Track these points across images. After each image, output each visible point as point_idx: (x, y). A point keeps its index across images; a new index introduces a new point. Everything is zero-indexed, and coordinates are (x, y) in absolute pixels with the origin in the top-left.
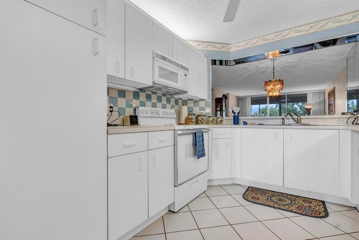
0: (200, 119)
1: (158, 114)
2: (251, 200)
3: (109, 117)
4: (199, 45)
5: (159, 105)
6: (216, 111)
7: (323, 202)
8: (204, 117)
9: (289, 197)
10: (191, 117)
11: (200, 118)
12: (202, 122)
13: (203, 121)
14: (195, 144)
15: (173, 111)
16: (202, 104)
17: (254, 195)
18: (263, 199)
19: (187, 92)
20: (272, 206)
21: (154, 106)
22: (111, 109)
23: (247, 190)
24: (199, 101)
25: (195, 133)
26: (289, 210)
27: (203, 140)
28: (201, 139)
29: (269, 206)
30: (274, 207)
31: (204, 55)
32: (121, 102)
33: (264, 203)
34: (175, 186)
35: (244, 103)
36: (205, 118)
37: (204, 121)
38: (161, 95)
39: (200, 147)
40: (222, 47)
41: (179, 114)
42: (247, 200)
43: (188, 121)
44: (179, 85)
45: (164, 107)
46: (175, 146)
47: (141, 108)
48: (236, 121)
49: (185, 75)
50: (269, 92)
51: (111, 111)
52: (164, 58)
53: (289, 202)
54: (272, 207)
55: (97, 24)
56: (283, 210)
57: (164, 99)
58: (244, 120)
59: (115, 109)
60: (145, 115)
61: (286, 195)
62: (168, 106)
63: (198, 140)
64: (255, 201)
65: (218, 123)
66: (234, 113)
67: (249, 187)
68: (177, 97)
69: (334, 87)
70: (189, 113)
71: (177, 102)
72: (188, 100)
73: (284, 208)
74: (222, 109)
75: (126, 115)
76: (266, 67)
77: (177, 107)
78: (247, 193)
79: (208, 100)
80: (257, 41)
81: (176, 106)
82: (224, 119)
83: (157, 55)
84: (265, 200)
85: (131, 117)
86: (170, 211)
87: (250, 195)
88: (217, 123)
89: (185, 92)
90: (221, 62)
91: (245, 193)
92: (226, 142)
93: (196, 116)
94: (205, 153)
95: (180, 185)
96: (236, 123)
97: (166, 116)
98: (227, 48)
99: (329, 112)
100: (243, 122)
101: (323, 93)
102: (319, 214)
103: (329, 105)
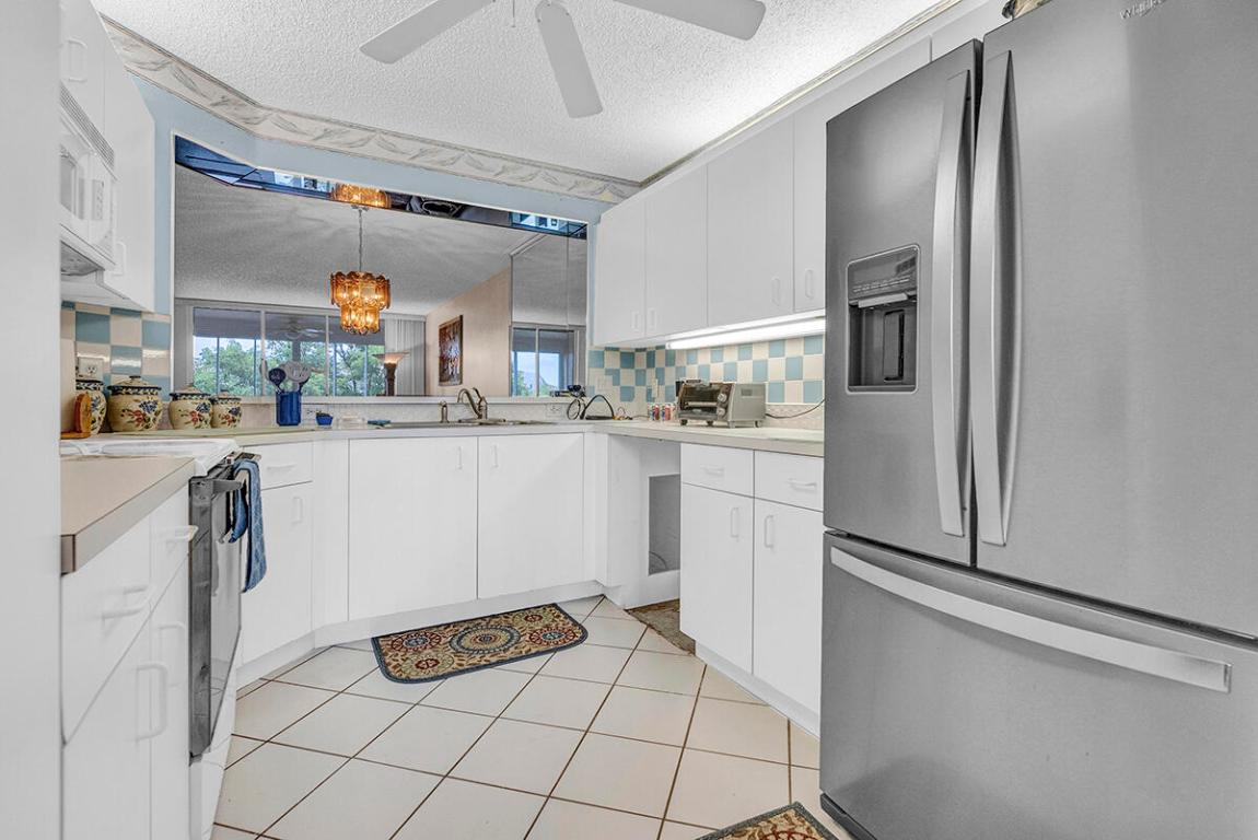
0: (135, 407)
7: (554, 605)
8: (155, 398)
9: (492, 623)
10: (87, 395)
11: (131, 403)
12: (146, 420)
13: (151, 415)
17: (413, 658)
18: (446, 656)
20: (483, 663)
23: (379, 653)
24: (106, 318)
26: (524, 653)
29: (478, 668)
30: (490, 665)
33: (460, 666)
34: (193, 759)
36: (158, 403)
37: (157, 414)
40: (223, 101)
42: (408, 681)
48: (289, 412)
50: (345, 309)
53: (504, 636)
54: (485, 666)
56: (512, 660)
58: (319, 410)
61: (484, 623)
64: (434, 672)
65: (220, 420)
66: (278, 382)
67: (375, 640)
69: (461, 317)
70: (79, 378)
73: (508, 655)
76: (322, 221)
78: (387, 660)
79: (157, 318)
82: (245, 405)
84: (456, 659)
87: (401, 662)
88: (214, 424)
91: (383, 664)
96: (289, 421)
99: (444, 377)
100: (314, 416)
101: (421, 324)
102: (574, 635)
103: (444, 360)
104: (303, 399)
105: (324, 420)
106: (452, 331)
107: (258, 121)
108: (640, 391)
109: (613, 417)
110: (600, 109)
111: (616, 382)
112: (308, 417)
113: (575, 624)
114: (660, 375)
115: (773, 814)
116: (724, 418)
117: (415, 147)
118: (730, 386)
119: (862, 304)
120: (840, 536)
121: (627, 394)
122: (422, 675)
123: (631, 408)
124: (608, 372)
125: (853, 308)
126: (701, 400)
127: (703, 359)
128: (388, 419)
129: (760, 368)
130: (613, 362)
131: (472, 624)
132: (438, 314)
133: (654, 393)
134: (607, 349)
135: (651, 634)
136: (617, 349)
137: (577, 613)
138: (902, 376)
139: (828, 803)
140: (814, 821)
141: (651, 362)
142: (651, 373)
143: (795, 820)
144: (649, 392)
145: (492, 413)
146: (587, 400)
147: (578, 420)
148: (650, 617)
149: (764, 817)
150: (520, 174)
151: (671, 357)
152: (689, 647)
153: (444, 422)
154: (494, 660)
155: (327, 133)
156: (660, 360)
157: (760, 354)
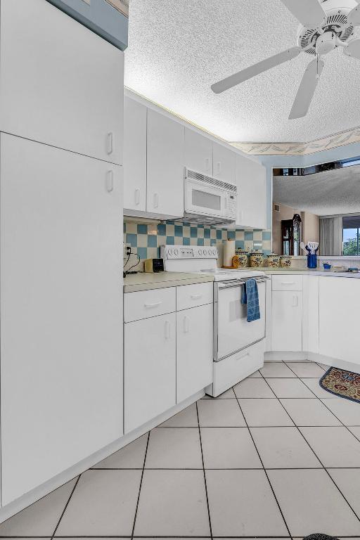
0: (254, 260)
1: (191, 254)
2: (334, 390)
3: (126, 261)
4: (253, 148)
5: (194, 240)
6: (283, 240)
8: (260, 257)
10: (240, 256)
11: (253, 258)
12: (258, 264)
13: (259, 262)
14: (244, 301)
15: (214, 248)
16: (257, 236)
17: (338, 382)
19: (235, 221)
21: (186, 242)
22: (129, 251)
23: (328, 373)
24: (252, 233)
25: (245, 284)
27: (257, 294)
28: (254, 293)
31: (261, 164)
32: (142, 241)
33: (355, 396)
34: (214, 361)
35: (331, 227)
36: (262, 258)
37: (261, 262)
38: (196, 226)
39: (252, 305)
40: (290, 149)
41: (222, 253)
42: (325, 388)
43: (235, 264)
44: (221, 213)
45: (200, 243)
46: (215, 304)
47: (168, 247)
48: (312, 262)
49: (232, 197)
51: (128, 254)
52: (200, 177)
55: (111, 152)
57: (200, 231)
58: (325, 262)
59: (134, 250)
60: (174, 256)
62: (207, 241)
63: (248, 294)
64: (340, 392)
65: (283, 265)
66: (309, 250)
67: (332, 368)
68: (219, 227)
70: (238, 251)
71: (219, 234)
72: (237, 230)
74: (293, 237)
75: (148, 258)
77: (219, 242)
78: (327, 377)
79: (267, 230)
80: (348, 137)
81: (217, 241)
83: (190, 174)
84: (357, 393)
85: (154, 260)
86: (206, 394)
87: (331, 381)
88: (281, 266)
89: (230, 222)
90: (291, 172)
91: (324, 377)
92: (294, 297)
93: (248, 254)
94: (259, 314)
95: (222, 359)
96: (311, 266)
97: (203, 256)
98: (298, 149)
104: (318, 258)
105: (327, 267)
107: (304, 149)
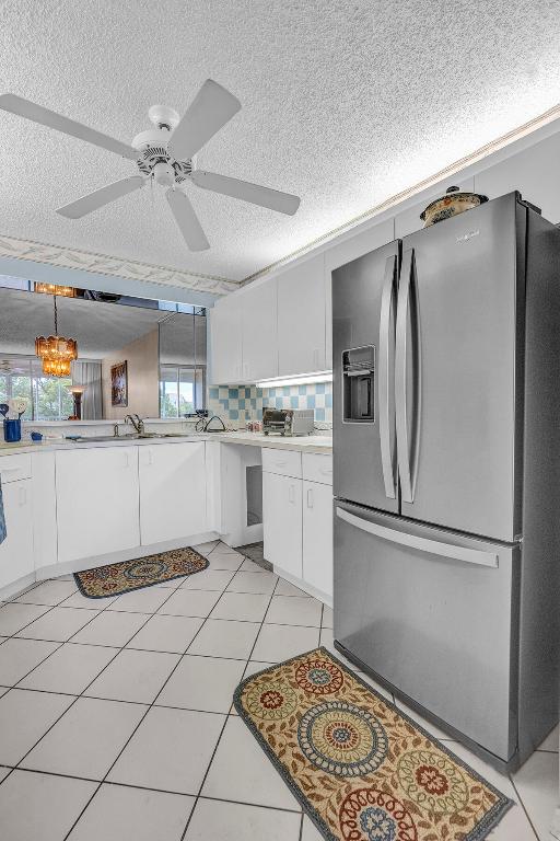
7: (190, 547)
9: (150, 560)
17: (101, 583)
18: (122, 582)
20: (145, 584)
23: (78, 581)
26: (170, 577)
48: (13, 432)
50: (46, 360)
53: (157, 568)
54: (146, 586)
56: (163, 581)
61: (145, 561)
64: (114, 591)
67: (75, 574)
69: (126, 361)
73: (161, 579)
78: (84, 585)
84: (128, 582)
91: (82, 588)
96: (13, 439)
99: (116, 400)
100: (29, 435)
101: (99, 365)
102: (201, 564)
103: (115, 391)
104: (22, 424)
105: (36, 437)
106: (119, 371)
108: (242, 413)
109: (224, 430)
110: (208, 247)
111: (227, 407)
112: (26, 436)
113: (202, 557)
114: (254, 402)
115: (309, 653)
116: (289, 430)
117: (92, 259)
118: (292, 412)
119: (350, 374)
120: (342, 501)
121: (234, 415)
122: (107, 593)
123: (236, 424)
124: (221, 401)
125: (346, 375)
126: (276, 420)
127: (279, 394)
128: (79, 435)
129: (311, 400)
130: (224, 394)
131: (137, 562)
132: (110, 359)
133: (250, 415)
134: (221, 386)
135: (248, 562)
136: (226, 387)
137: (203, 552)
138: (369, 415)
139: (338, 645)
140: (329, 654)
141: (248, 394)
142: (248, 401)
143: (320, 655)
144: (247, 414)
145: (147, 430)
146: (208, 419)
147: (202, 433)
148: (248, 551)
149: (303, 656)
150: (162, 275)
151: (260, 392)
152: (269, 567)
153: (116, 437)
154: (152, 581)
155: (32, 250)
156: (253, 394)
157: (311, 391)
